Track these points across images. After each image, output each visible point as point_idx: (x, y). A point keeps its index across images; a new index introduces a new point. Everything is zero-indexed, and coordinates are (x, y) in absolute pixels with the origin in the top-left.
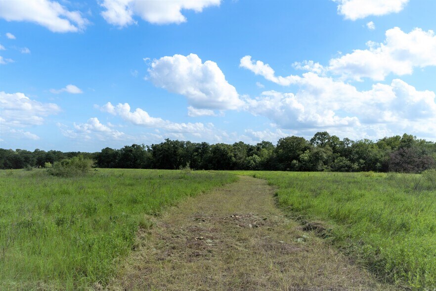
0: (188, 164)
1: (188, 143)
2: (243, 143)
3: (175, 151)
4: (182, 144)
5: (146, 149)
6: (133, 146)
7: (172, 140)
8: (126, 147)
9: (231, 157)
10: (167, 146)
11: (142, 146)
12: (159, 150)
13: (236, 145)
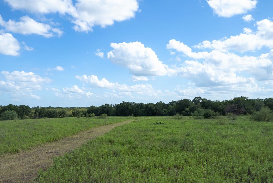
0: (132, 114)
1: (134, 103)
2: (162, 102)
3: (127, 108)
4: (130, 104)
5: (113, 106)
6: (106, 104)
7: (126, 102)
8: (102, 105)
9: (154, 110)
10: (123, 105)
11: (110, 105)
12: (119, 107)
13: (158, 103)
